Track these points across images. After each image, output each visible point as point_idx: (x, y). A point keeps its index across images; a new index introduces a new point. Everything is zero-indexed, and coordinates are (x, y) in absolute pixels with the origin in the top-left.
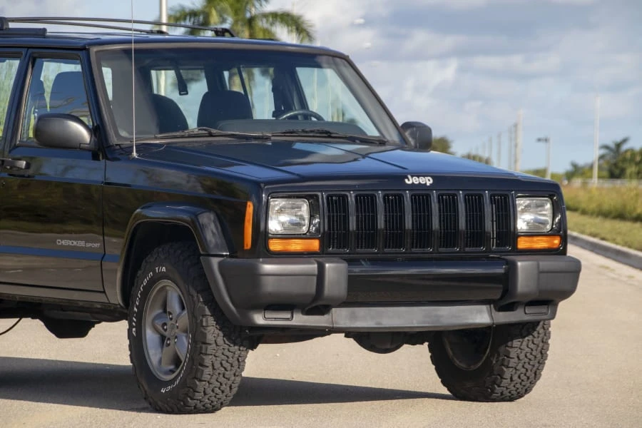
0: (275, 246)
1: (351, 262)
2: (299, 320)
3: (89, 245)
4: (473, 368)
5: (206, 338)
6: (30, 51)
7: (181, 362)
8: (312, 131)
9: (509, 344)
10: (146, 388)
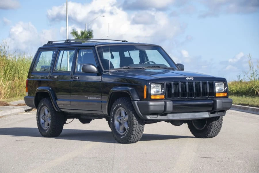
0: (153, 97)
1: (173, 101)
2: (159, 117)
3: (97, 99)
4: (201, 129)
5: (134, 123)
6: (78, 48)
7: (126, 130)
8: (155, 66)
9: (212, 122)
10: (116, 137)
